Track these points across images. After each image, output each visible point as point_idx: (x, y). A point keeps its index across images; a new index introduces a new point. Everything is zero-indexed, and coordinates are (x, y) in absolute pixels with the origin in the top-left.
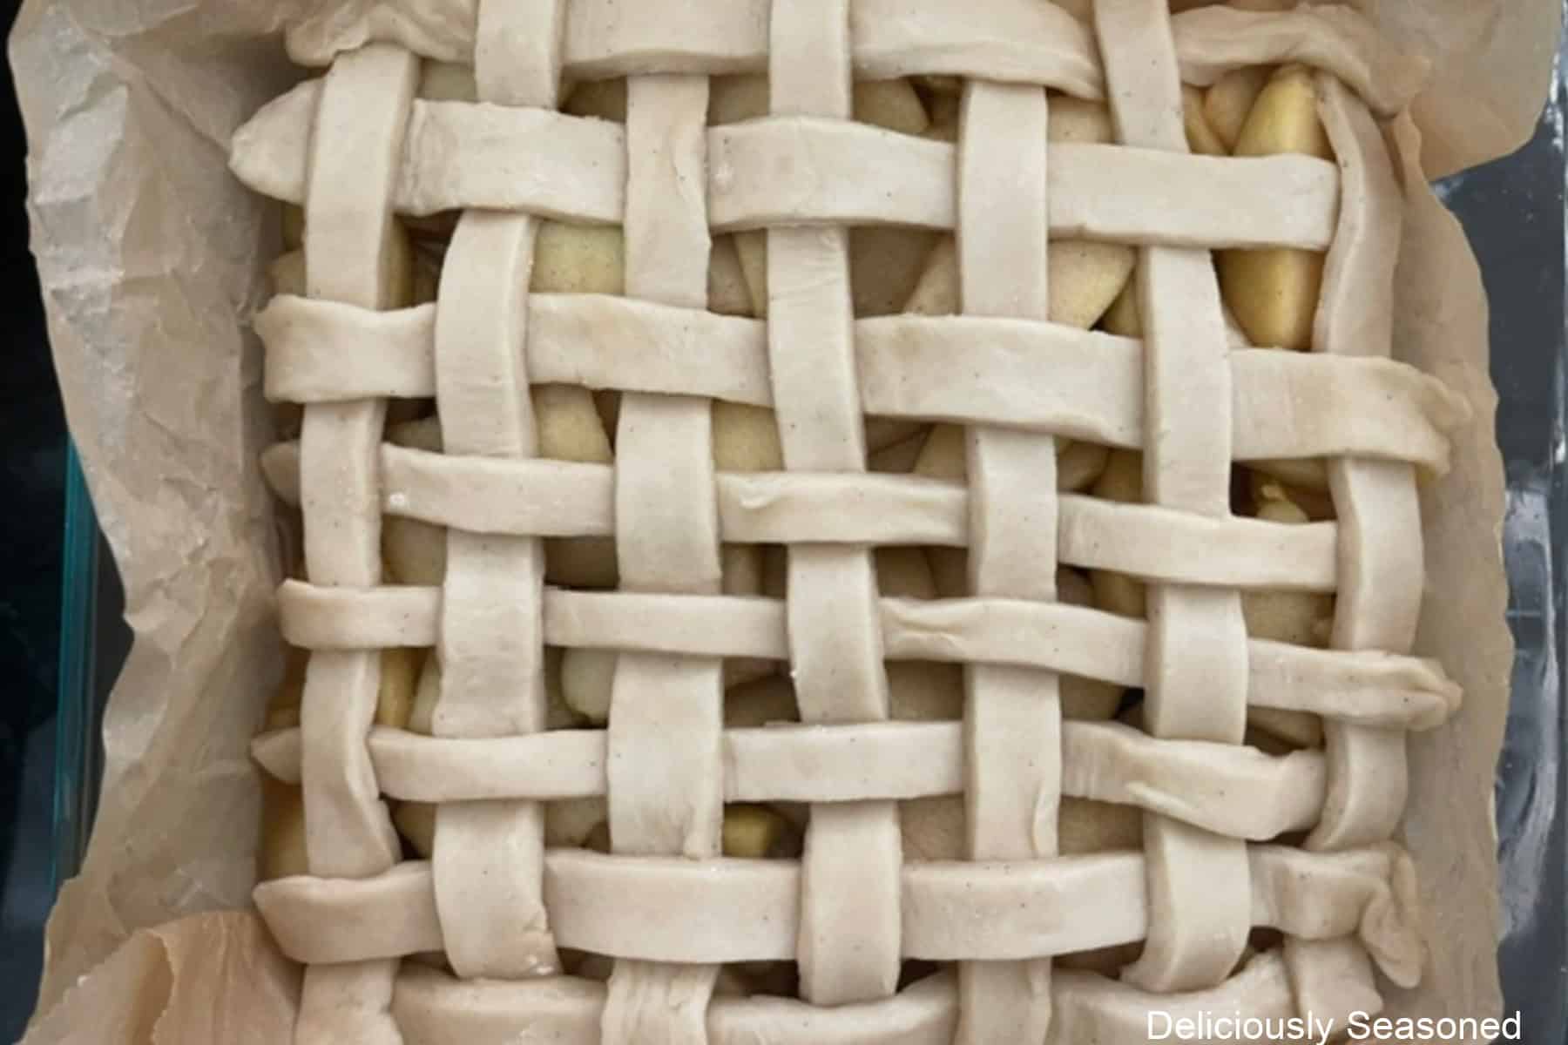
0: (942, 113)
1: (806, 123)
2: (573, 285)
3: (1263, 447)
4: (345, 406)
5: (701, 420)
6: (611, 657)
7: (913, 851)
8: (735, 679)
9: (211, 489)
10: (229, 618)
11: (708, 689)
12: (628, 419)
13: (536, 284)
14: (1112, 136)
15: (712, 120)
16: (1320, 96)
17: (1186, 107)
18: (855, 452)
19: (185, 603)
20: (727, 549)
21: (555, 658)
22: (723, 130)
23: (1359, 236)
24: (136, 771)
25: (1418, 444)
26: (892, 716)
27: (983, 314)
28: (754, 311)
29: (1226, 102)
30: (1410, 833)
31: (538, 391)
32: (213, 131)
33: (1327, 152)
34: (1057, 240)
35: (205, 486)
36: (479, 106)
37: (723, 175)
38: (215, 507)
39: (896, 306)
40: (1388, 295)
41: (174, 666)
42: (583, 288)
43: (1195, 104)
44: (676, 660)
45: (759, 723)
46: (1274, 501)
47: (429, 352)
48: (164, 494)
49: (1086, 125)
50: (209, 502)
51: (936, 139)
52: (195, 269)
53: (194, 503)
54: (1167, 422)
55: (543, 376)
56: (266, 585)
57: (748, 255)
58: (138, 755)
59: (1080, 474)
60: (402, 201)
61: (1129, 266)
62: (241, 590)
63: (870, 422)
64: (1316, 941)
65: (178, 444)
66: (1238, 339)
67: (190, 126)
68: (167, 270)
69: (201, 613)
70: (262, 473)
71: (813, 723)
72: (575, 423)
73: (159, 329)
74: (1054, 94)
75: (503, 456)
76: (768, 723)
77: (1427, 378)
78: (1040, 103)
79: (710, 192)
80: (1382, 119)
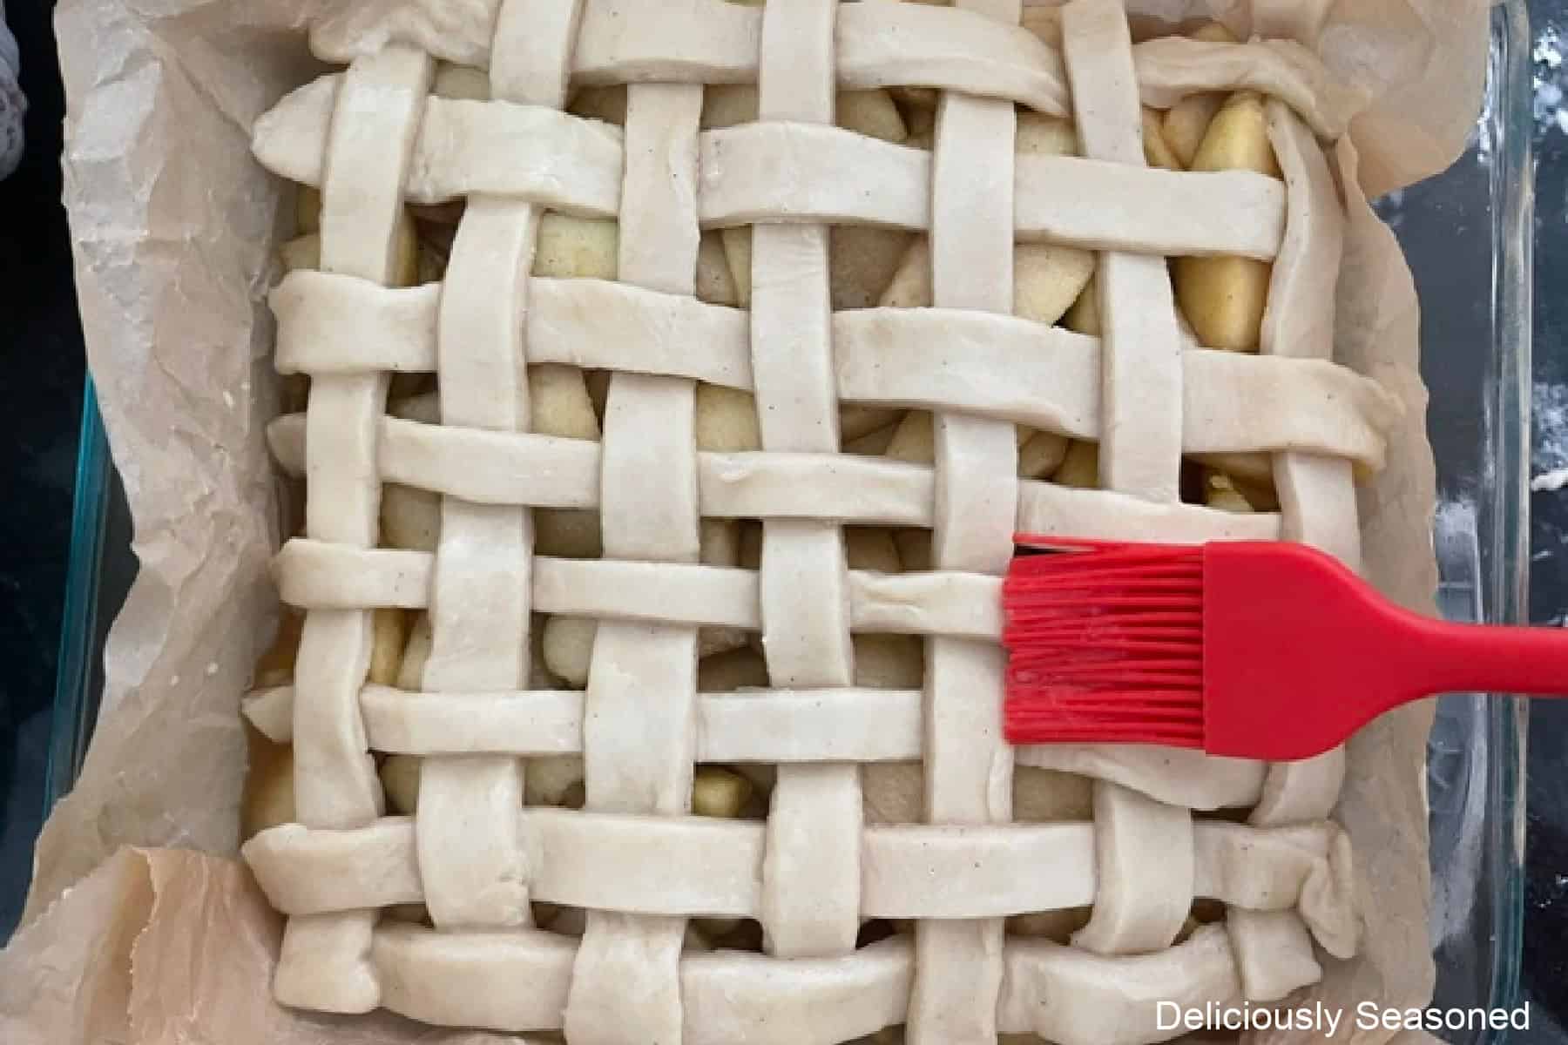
0: (919, 127)
1: (793, 126)
2: (569, 273)
3: (1213, 440)
4: (349, 377)
5: (685, 401)
6: (591, 622)
7: (873, 815)
8: (709, 648)
9: (218, 447)
10: (231, 567)
11: (683, 655)
12: (617, 397)
13: (537, 269)
14: (1077, 151)
15: (704, 126)
16: (1270, 121)
17: (1145, 126)
18: (829, 435)
19: (189, 544)
20: (707, 523)
21: (540, 622)
22: (714, 134)
23: (1304, 248)
24: (132, 699)
25: (1357, 441)
26: (856, 683)
27: (953, 305)
28: (738, 301)
29: (1183, 124)
30: (1347, 814)
31: (534, 371)
32: (237, 115)
33: (1277, 172)
34: (1022, 242)
35: (213, 443)
36: (490, 105)
37: (713, 174)
38: (222, 461)
39: (873, 300)
40: (1330, 305)
41: (176, 601)
42: (578, 274)
43: (1153, 123)
44: (654, 626)
45: (731, 688)
46: (1223, 490)
47: (434, 331)
48: (174, 442)
49: (1052, 139)
50: (216, 456)
51: (912, 146)
52: (213, 240)
53: (202, 454)
54: (1123, 413)
55: (539, 356)
56: (265, 546)
57: (734, 250)
58: (136, 682)
59: (1042, 462)
60: (413, 188)
61: (1090, 270)
62: (241, 545)
63: (845, 408)
64: (1256, 913)
65: (190, 400)
66: (1190, 342)
67: (217, 108)
68: (188, 237)
69: (203, 556)
70: (266, 443)
71: (781, 688)
72: (567, 401)
73: (177, 288)
74: (1022, 109)
75: (497, 429)
76: (739, 689)
77: (1364, 379)
78: (1009, 117)
79: (701, 187)
80: (1326, 144)
